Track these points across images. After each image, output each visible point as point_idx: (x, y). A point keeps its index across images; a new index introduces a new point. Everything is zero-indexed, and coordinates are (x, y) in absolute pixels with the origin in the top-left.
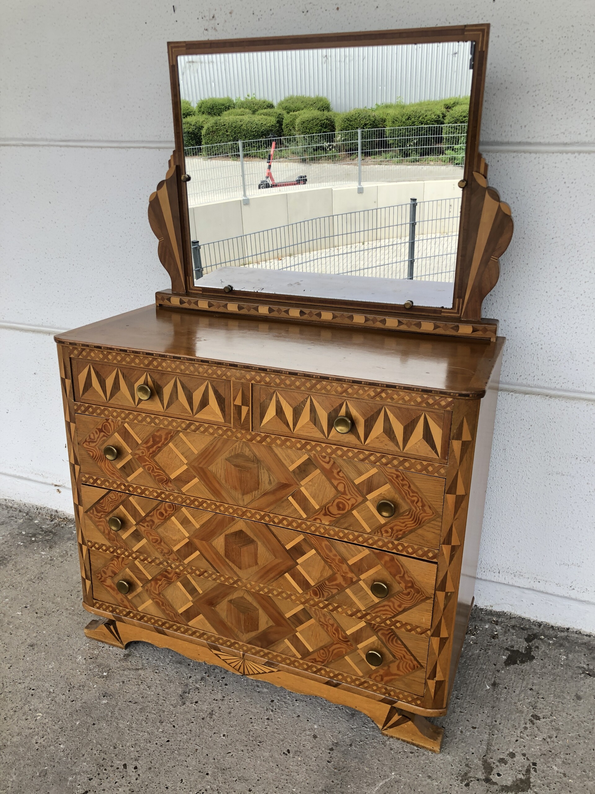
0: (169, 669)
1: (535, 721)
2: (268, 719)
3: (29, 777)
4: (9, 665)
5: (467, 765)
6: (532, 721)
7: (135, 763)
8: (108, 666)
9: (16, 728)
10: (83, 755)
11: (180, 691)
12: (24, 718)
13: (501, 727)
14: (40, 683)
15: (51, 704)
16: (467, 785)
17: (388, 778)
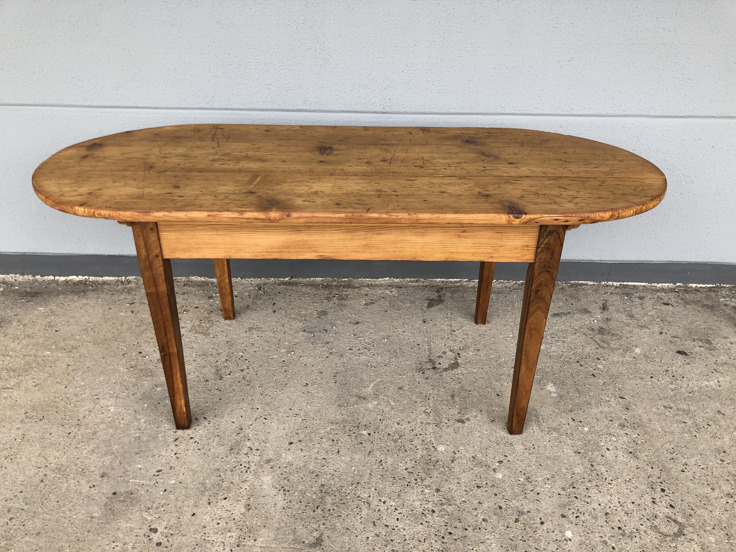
0: (198, 360)
1: (453, 333)
2: (285, 371)
3: (127, 443)
4: (64, 386)
5: (420, 364)
6: (451, 334)
7: (202, 416)
8: (149, 369)
9: (98, 420)
10: (162, 421)
11: (213, 371)
12: (99, 413)
13: (434, 340)
14: (99, 390)
15: (117, 400)
16: (423, 373)
17: (375, 380)
